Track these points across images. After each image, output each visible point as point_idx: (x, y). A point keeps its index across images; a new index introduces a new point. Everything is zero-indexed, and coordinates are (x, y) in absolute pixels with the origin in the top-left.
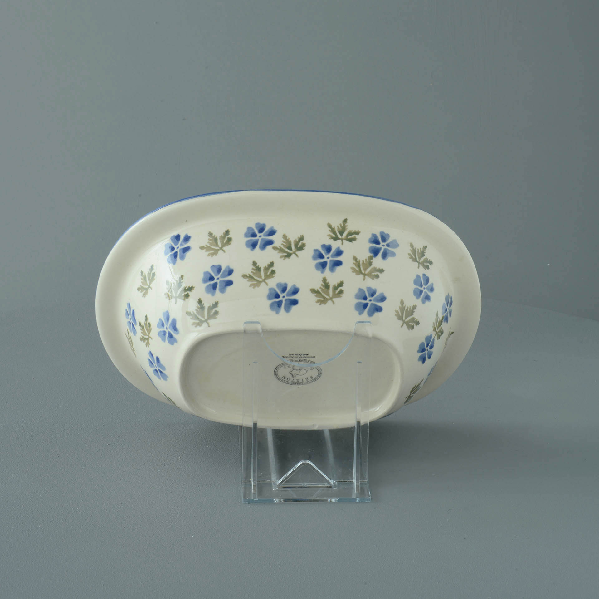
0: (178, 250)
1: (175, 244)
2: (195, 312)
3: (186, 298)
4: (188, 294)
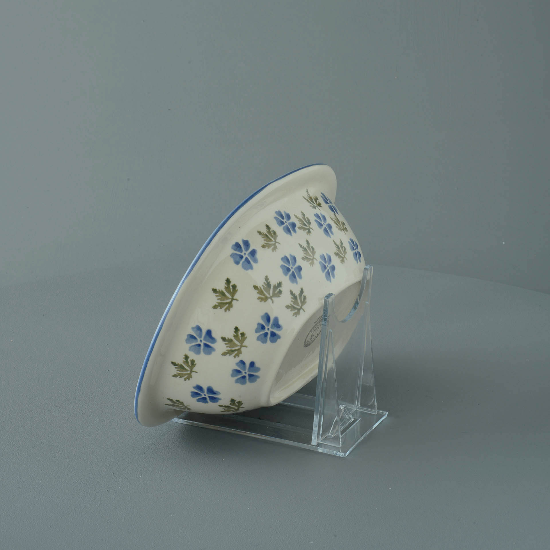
0: (247, 256)
1: (240, 252)
2: (292, 304)
3: (280, 294)
4: (280, 290)
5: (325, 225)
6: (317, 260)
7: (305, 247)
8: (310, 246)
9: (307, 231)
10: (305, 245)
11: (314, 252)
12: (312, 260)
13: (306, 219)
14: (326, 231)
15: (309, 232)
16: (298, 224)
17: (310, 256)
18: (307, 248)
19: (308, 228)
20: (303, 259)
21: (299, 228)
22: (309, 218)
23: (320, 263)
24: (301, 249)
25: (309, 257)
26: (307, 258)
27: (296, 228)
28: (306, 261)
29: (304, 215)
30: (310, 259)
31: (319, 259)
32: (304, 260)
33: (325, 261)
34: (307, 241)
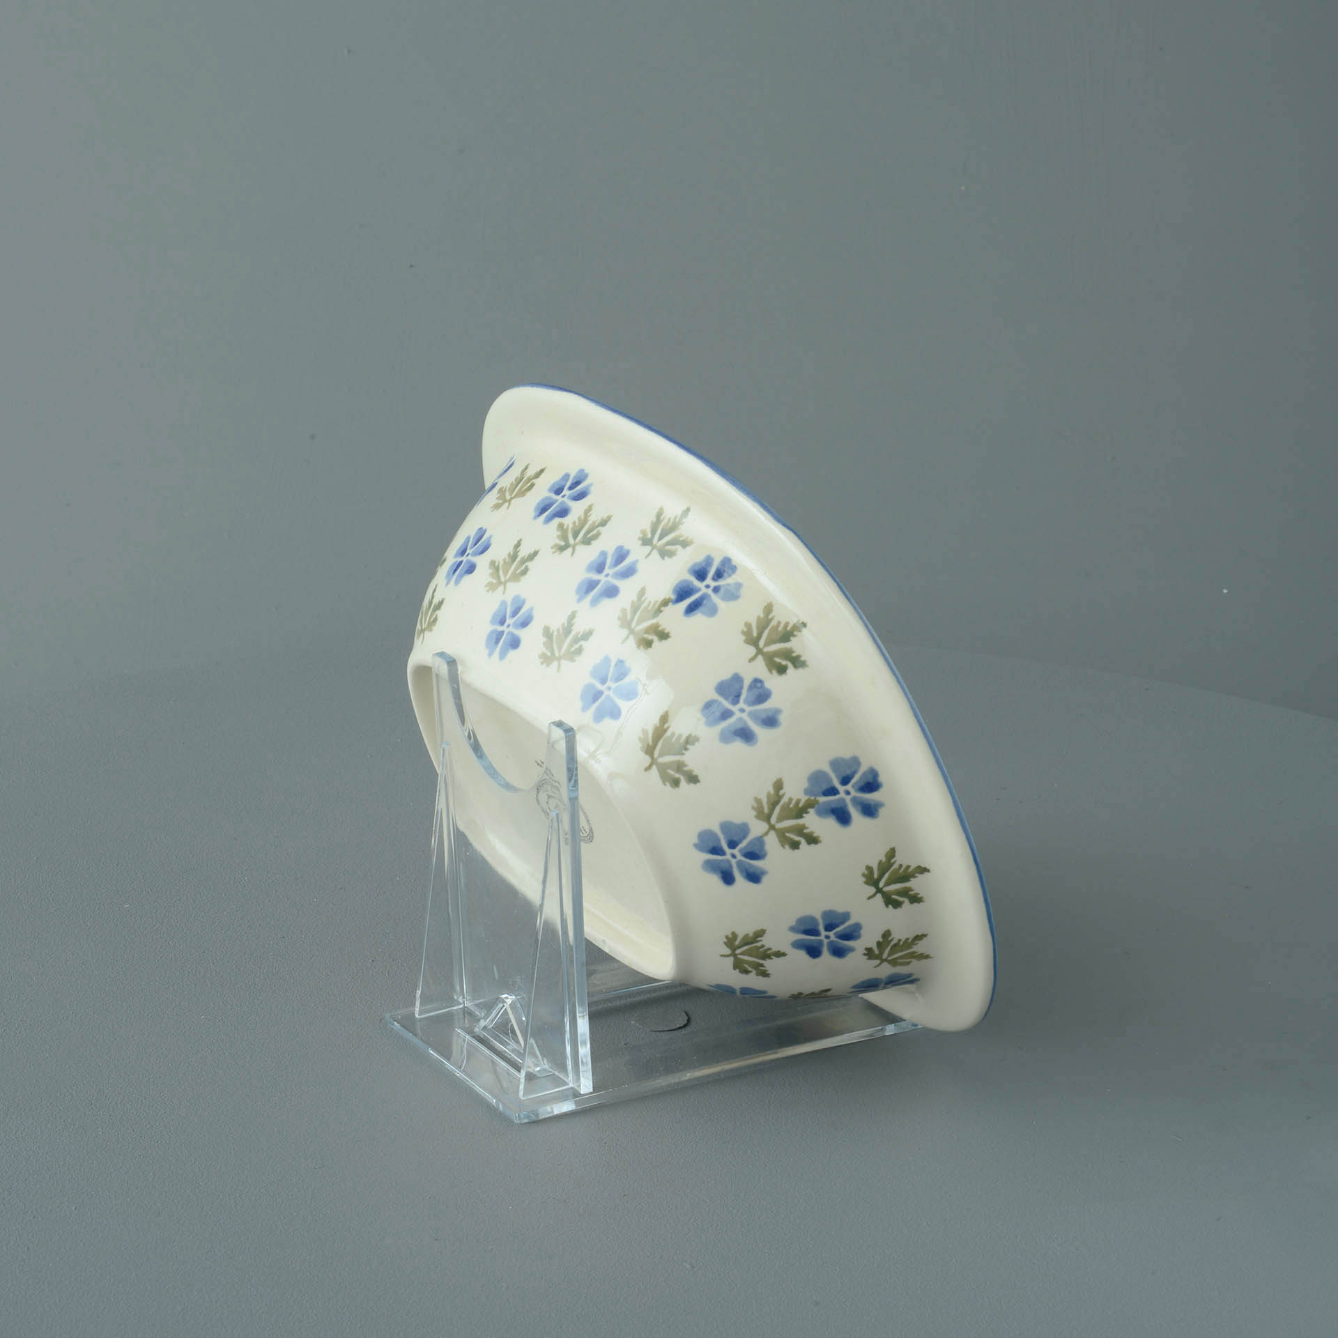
5: (606, 579)
6: (504, 593)
7: (520, 553)
8: (526, 564)
9: (563, 543)
10: (524, 552)
11: (517, 577)
12: (500, 583)
13: (595, 532)
14: (590, 586)
15: (562, 549)
16: (568, 521)
17: (505, 574)
18: (518, 559)
19: (571, 541)
20: (493, 563)
21: (561, 526)
22: (600, 537)
23: (504, 603)
24: (511, 549)
25: (501, 572)
26: (497, 569)
27: (557, 520)
28: (491, 571)
29: (604, 523)
30: (499, 577)
31: (509, 598)
32: (490, 568)
33: (515, 613)
34: (536, 553)
